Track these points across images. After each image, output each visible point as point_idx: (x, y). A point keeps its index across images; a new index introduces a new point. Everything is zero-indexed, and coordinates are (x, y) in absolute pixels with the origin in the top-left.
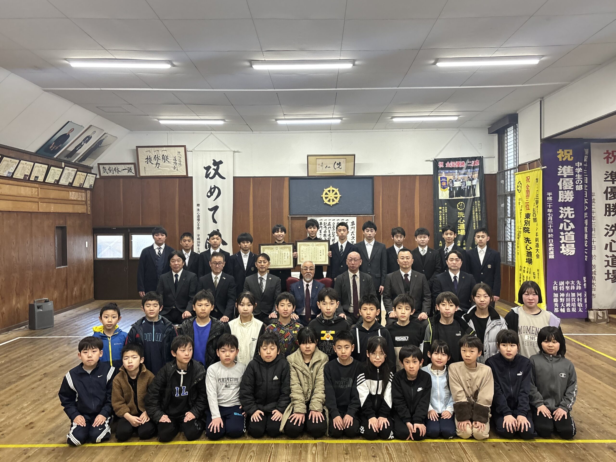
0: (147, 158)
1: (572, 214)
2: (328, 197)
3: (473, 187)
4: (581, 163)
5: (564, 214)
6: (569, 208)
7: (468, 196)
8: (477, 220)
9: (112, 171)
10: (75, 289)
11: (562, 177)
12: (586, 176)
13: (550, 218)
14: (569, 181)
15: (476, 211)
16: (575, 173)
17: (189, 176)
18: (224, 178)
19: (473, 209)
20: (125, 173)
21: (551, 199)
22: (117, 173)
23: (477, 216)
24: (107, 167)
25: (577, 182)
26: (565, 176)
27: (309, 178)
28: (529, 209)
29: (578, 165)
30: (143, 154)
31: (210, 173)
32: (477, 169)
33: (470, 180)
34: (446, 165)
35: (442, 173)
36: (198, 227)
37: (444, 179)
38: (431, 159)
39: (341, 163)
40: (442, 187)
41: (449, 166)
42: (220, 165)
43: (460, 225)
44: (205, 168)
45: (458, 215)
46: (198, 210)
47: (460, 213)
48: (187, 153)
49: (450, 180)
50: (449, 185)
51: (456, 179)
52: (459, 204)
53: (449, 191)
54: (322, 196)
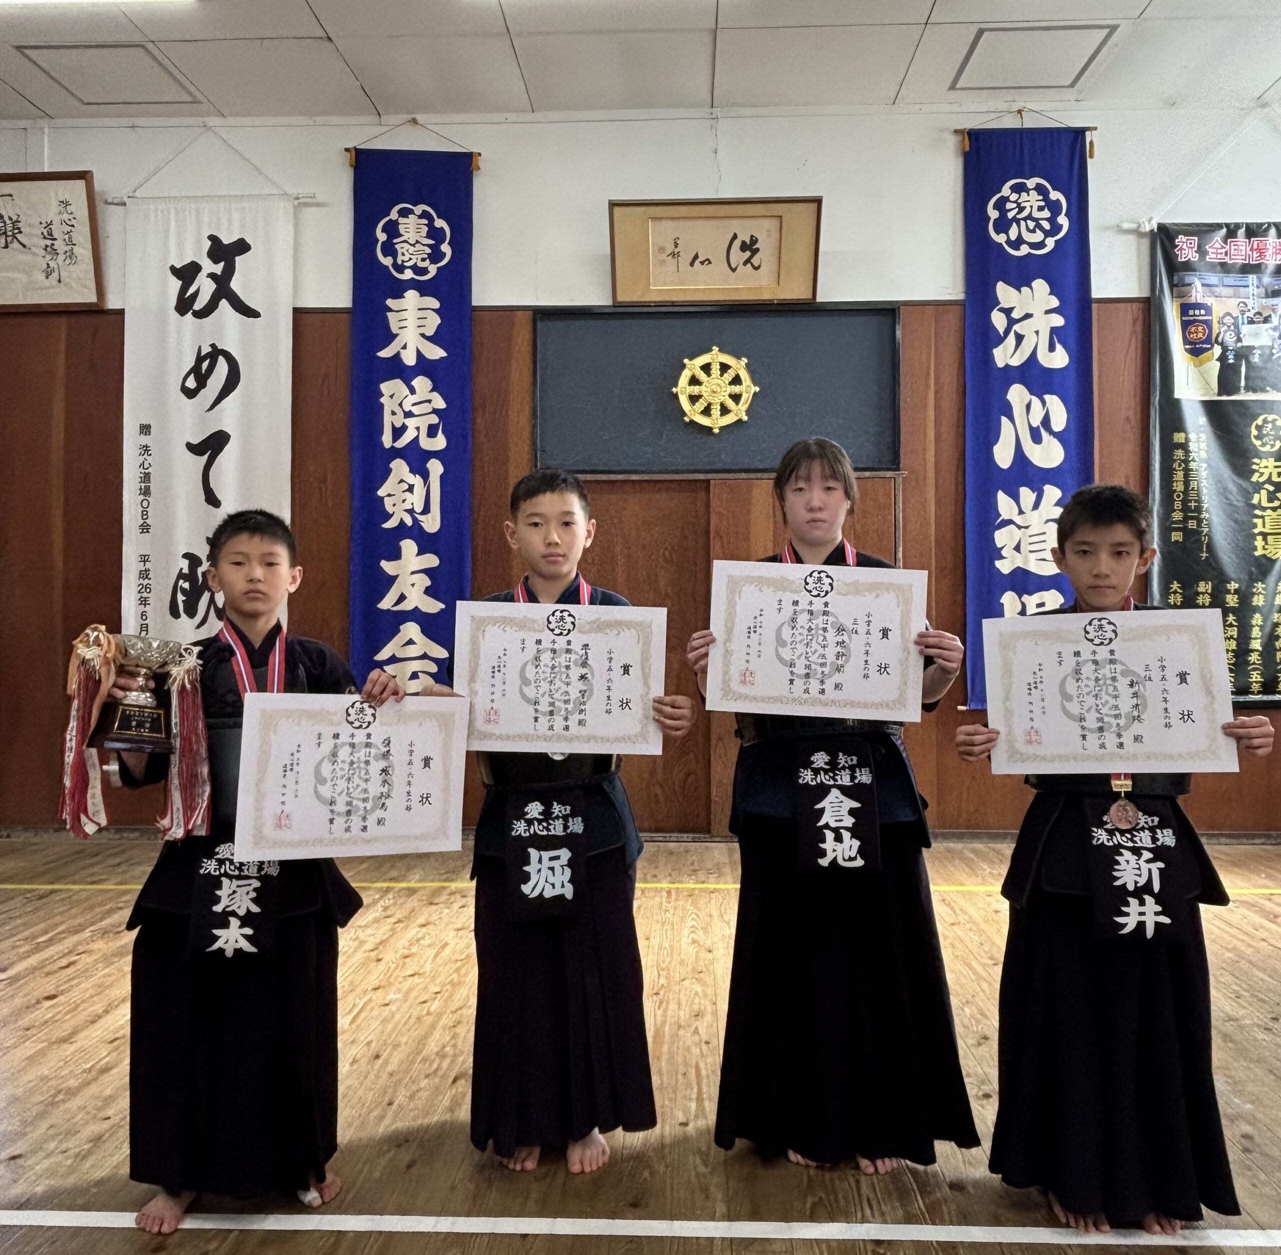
2: (700, 396)
18: (253, 314)
27: (617, 313)
31: (197, 291)
34: (1210, 250)
35: (1190, 285)
36: (142, 525)
37: (1197, 312)
38: (1147, 223)
39: (757, 240)
40: (1187, 347)
41: (1219, 256)
42: (237, 259)
43: (1264, 514)
44: (174, 271)
45: (1255, 471)
46: (146, 449)
47: (1264, 462)
48: (100, 206)
49: (1224, 317)
50: (1220, 339)
51: (1251, 314)
52: (1259, 421)
53: (1218, 364)
54: (674, 390)
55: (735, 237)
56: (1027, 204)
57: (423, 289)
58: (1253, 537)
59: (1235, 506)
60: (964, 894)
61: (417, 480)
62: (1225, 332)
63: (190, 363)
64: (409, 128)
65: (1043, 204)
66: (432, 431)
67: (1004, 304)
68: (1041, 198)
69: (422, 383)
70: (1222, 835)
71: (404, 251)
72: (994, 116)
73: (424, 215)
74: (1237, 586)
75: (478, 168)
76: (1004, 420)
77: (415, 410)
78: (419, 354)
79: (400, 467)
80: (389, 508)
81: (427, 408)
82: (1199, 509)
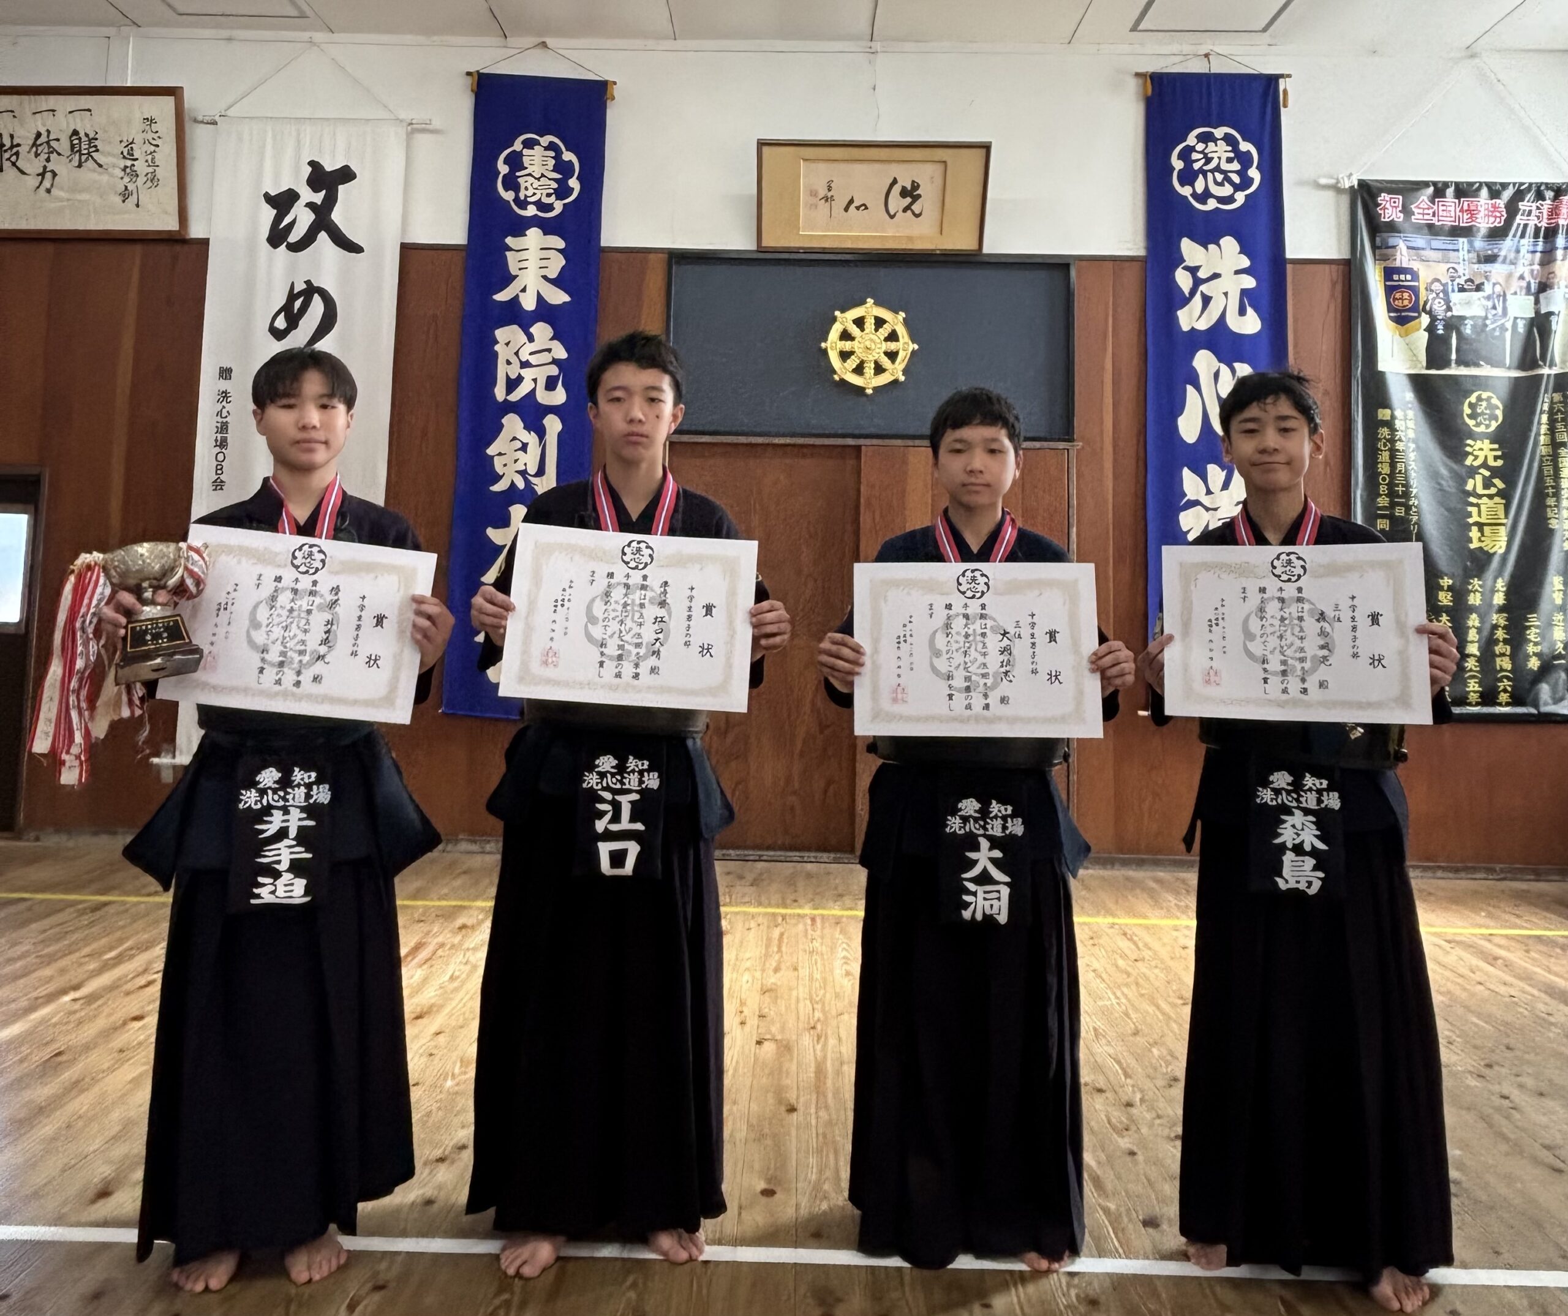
2: (852, 353)
3: (1540, 322)
7: (1516, 364)
18: (355, 248)
19: (1545, 428)
27: (762, 260)
31: (293, 222)
33: (1526, 290)
34: (1416, 211)
35: (1394, 247)
36: (215, 481)
37: (1402, 277)
38: (1346, 179)
39: (918, 186)
40: (1392, 314)
41: (1426, 217)
42: (341, 187)
43: (1480, 502)
44: (268, 198)
45: (1468, 454)
46: (225, 395)
47: (1479, 444)
48: (188, 125)
49: (1432, 283)
50: (1428, 308)
51: (1462, 281)
52: (1473, 399)
53: (1426, 334)
54: (823, 345)
55: (895, 181)
56: (1215, 155)
57: (547, 227)
58: (1469, 526)
59: (1447, 492)
60: (1147, 928)
61: (531, 438)
62: (1434, 299)
63: (281, 300)
64: (538, 52)
65: (1232, 155)
66: (551, 384)
67: (1189, 262)
68: (1230, 148)
69: (542, 331)
70: (1439, 867)
71: (528, 185)
72: (1177, 59)
73: (551, 146)
74: (1451, 582)
75: (613, 98)
76: (1190, 389)
77: (533, 360)
78: (540, 298)
79: (513, 424)
80: (499, 468)
81: (546, 357)
82: (1407, 495)
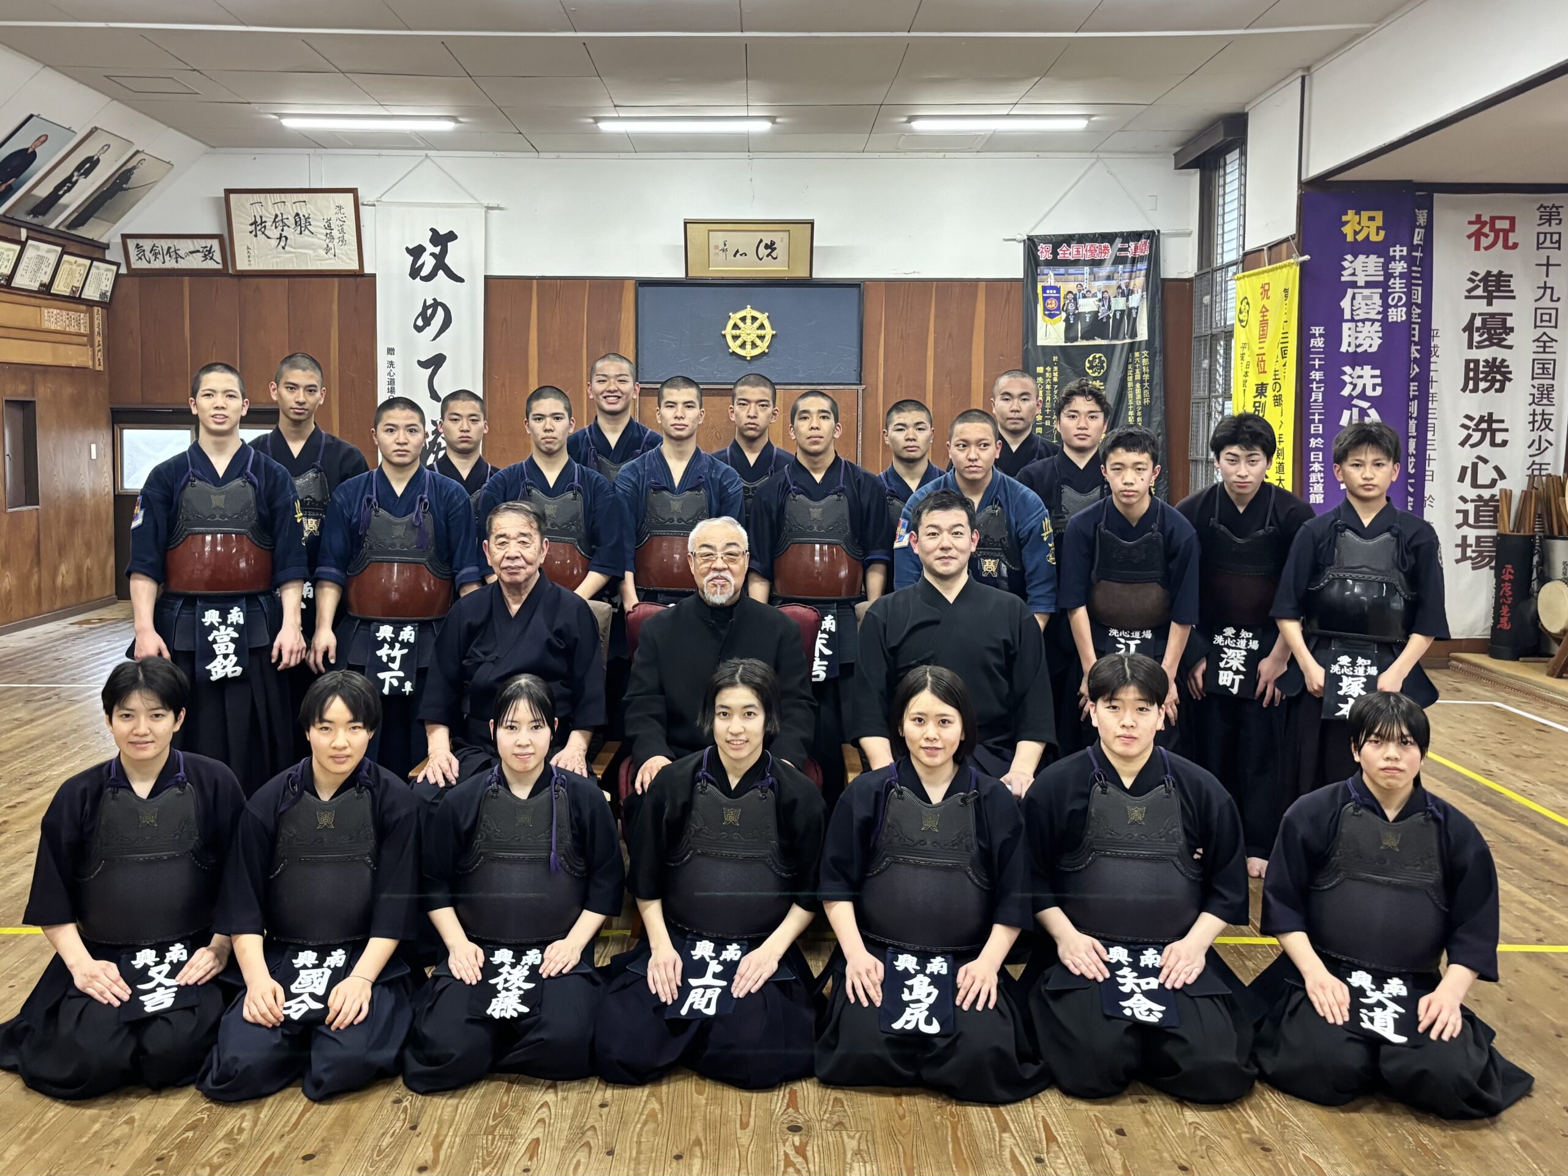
0: (255, 223)
1: (1374, 386)
2: (739, 336)
3: (1129, 314)
4: (1405, 249)
5: (1355, 386)
6: (1367, 368)
7: (1115, 337)
8: (1139, 403)
9: (160, 257)
10: (63, 569)
11: (1354, 285)
12: (1418, 285)
13: (1317, 396)
14: (1370, 298)
15: (1138, 377)
16: (1388, 276)
17: (368, 270)
18: (460, 280)
19: (1130, 373)
20: (196, 262)
21: (1321, 344)
22: (173, 261)
23: (1138, 391)
24: (147, 244)
25: (1393, 299)
26: (1361, 283)
27: (688, 283)
28: (1265, 372)
29: (1398, 254)
30: (244, 210)
31: (423, 264)
32: (1143, 266)
33: (1123, 295)
34: (1060, 252)
38: (1021, 235)
39: (775, 243)
41: (1066, 256)
42: (449, 244)
44: (409, 250)
46: (391, 364)
48: (362, 209)
49: (1068, 294)
50: (1065, 308)
51: (1085, 292)
52: (1089, 359)
53: (1064, 323)
54: (723, 332)
55: (762, 240)
62: (1068, 302)
63: (419, 310)
